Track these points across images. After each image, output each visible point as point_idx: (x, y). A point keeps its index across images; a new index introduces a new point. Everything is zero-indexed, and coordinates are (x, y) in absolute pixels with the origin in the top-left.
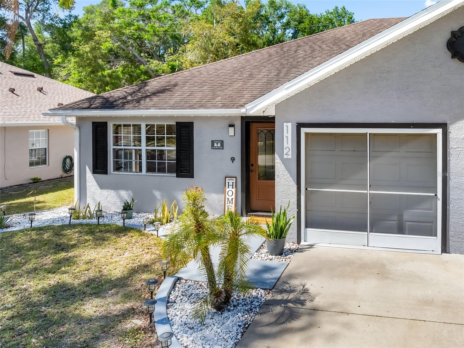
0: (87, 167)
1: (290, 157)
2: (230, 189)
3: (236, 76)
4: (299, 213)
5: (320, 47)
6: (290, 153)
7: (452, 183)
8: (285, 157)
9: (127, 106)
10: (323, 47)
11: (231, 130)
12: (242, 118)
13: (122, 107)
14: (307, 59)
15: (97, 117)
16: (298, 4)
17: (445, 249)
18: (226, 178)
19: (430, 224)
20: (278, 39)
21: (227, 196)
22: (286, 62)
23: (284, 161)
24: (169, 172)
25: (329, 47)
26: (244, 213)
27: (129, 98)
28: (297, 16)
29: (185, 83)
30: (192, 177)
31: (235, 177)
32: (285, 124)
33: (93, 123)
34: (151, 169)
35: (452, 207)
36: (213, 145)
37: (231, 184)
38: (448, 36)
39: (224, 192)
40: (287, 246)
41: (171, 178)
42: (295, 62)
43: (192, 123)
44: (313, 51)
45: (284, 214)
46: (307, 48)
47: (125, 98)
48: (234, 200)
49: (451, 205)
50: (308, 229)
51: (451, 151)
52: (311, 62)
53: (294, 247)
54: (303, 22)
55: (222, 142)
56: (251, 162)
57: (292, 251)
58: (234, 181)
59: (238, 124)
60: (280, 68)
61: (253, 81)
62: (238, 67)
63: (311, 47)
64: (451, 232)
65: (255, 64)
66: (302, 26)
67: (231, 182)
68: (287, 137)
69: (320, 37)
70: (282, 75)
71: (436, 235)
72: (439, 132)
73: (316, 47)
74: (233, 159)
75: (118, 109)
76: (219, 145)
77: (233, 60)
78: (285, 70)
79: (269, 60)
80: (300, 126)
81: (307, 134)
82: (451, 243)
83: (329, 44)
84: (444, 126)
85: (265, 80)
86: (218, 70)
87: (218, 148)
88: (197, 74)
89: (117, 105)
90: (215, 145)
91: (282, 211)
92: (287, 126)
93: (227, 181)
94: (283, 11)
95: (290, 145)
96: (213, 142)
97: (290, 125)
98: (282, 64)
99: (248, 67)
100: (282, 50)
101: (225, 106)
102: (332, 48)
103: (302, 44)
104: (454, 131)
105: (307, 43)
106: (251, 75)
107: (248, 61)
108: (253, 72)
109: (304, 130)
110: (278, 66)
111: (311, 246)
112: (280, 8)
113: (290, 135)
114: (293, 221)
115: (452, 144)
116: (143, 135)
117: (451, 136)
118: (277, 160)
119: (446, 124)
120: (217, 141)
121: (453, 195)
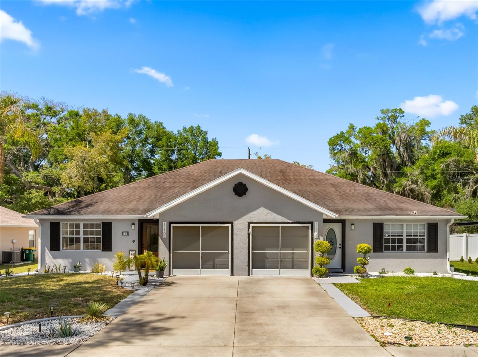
0: (46, 248)
1: (166, 237)
2: (132, 256)
3: (131, 197)
4: (170, 262)
5: (179, 180)
6: (166, 235)
7: (235, 247)
8: (163, 237)
9: (73, 213)
10: (180, 180)
11: (133, 226)
12: (139, 220)
13: (70, 213)
14: (171, 188)
15: (54, 219)
16: (155, 122)
17: (232, 274)
18: (130, 251)
19: (227, 265)
20: (137, 154)
21: (131, 260)
22: (159, 189)
23: (162, 239)
24: (97, 249)
25: (184, 180)
27: (72, 209)
28: (154, 134)
29: (102, 201)
30: (111, 251)
31: (135, 250)
32: (163, 222)
33: (51, 223)
34: (86, 246)
35: (235, 256)
36: (123, 234)
37: (133, 253)
38: (234, 186)
41: (98, 252)
42: (164, 190)
43: (111, 223)
44: (174, 183)
45: (164, 260)
46: (171, 180)
47: (69, 209)
49: (234, 256)
50: (174, 269)
51: (234, 233)
52: (174, 190)
53: (168, 276)
54: (160, 140)
55: (128, 233)
56: (143, 243)
59: (137, 223)
60: (156, 193)
61: (142, 201)
62: (131, 192)
63: (173, 180)
64: (234, 267)
65: (141, 190)
66: (160, 143)
68: (164, 228)
69: (178, 173)
70: (158, 197)
71: (229, 269)
72: (229, 225)
73: (176, 180)
74: (134, 241)
75: (68, 215)
76: (126, 234)
77: (126, 187)
78: (159, 194)
79: (149, 188)
80: (170, 223)
81: (173, 227)
82: (235, 271)
83: (184, 178)
84: (232, 223)
85: (149, 200)
86: (119, 193)
87: (126, 236)
88: (107, 196)
89: (66, 213)
90: (124, 234)
91: (163, 259)
92: (164, 223)
93: (131, 253)
94: (141, 127)
96: (123, 233)
97: (166, 223)
98: (157, 191)
99: (137, 192)
100: (155, 181)
101: (130, 214)
102: (186, 181)
103: (167, 177)
104: (235, 223)
105: (171, 177)
106: (140, 197)
107: (136, 188)
108: (141, 195)
109: (172, 225)
110: (155, 192)
111: (175, 276)
112: (138, 124)
113: (166, 227)
114: (167, 264)
115: (235, 230)
116: (82, 229)
117: (234, 227)
118: (160, 239)
119: (232, 222)
120: (125, 232)
121: (235, 252)
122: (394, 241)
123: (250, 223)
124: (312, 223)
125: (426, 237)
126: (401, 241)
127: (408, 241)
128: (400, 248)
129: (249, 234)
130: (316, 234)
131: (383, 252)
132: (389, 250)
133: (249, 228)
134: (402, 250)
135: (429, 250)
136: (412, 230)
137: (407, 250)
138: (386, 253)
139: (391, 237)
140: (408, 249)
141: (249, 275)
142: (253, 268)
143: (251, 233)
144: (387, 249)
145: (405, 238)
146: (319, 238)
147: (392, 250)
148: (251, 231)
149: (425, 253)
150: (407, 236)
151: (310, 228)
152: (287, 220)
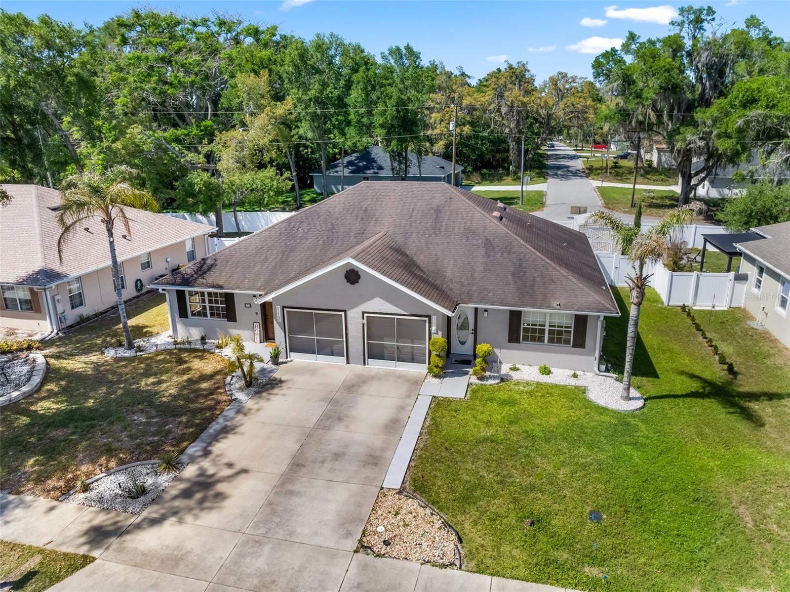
1: (280, 321)
2: (257, 328)
4: (286, 345)
6: (280, 319)
7: (349, 335)
8: (278, 321)
17: (348, 362)
18: (254, 323)
19: (342, 353)
21: (255, 332)
23: (278, 323)
24: (223, 317)
30: (236, 321)
31: (259, 323)
32: (277, 306)
34: (212, 315)
35: (350, 345)
38: (345, 272)
39: (253, 330)
40: (280, 361)
41: (224, 322)
43: (234, 296)
48: (259, 334)
50: (291, 353)
51: (348, 322)
53: (284, 360)
57: (283, 363)
64: (350, 356)
67: (257, 325)
68: (278, 312)
71: (344, 357)
72: (343, 313)
74: (257, 313)
80: (284, 307)
82: (350, 360)
84: (345, 311)
87: (248, 308)
93: (255, 325)
95: (280, 316)
96: (245, 304)
97: (279, 307)
104: (348, 313)
109: (286, 310)
111: (292, 361)
114: (283, 350)
115: (348, 319)
117: (348, 316)
118: (275, 322)
120: (248, 304)
121: (350, 340)
122: (534, 331)
123: (363, 313)
124: (429, 317)
125: (572, 330)
126: (542, 331)
127: (551, 332)
128: (541, 340)
129: (363, 324)
130: (434, 328)
131: (519, 343)
132: (527, 340)
133: (363, 319)
134: (543, 341)
135: (575, 345)
136: (556, 321)
137: (548, 342)
138: (524, 344)
139: (530, 327)
140: (551, 340)
141: (365, 365)
142: (369, 358)
143: (366, 323)
144: (526, 338)
145: (547, 328)
146: (437, 333)
147: (532, 340)
148: (365, 321)
149: (569, 348)
150: (550, 326)
151: (427, 321)
152: (403, 312)
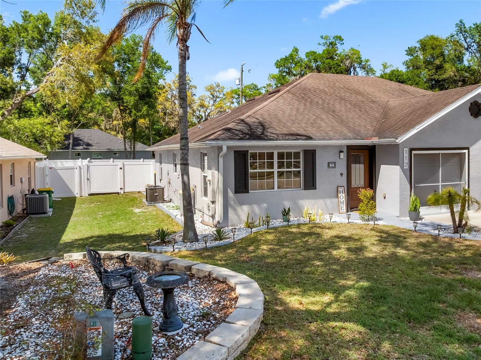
0: (229, 190)
1: (407, 168)
2: (341, 194)
6: (407, 165)
11: (342, 155)
12: (348, 146)
18: (338, 187)
21: (340, 200)
23: (404, 170)
24: (294, 187)
26: (349, 210)
30: (315, 188)
31: (344, 186)
32: (405, 149)
33: (235, 151)
37: (341, 191)
39: (337, 197)
43: (314, 151)
48: (344, 201)
51: (470, 161)
55: (335, 163)
58: (343, 189)
59: (345, 150)
67: (341, 189)
72: (466, 151)
74: (342, 174)
76: (333, 165)
80: (411, 150)
81: (414, 154)
87: (333, 167)
90: (331, 165)
93: (339, 190)
95: (407, 161)
96: (329, 163)
97: (407, 149)
113: (407, 155)
115: (470, 157)
116: (276, 160)
117: (471, 154)
119: (469, 148)
120: (332, 163)
